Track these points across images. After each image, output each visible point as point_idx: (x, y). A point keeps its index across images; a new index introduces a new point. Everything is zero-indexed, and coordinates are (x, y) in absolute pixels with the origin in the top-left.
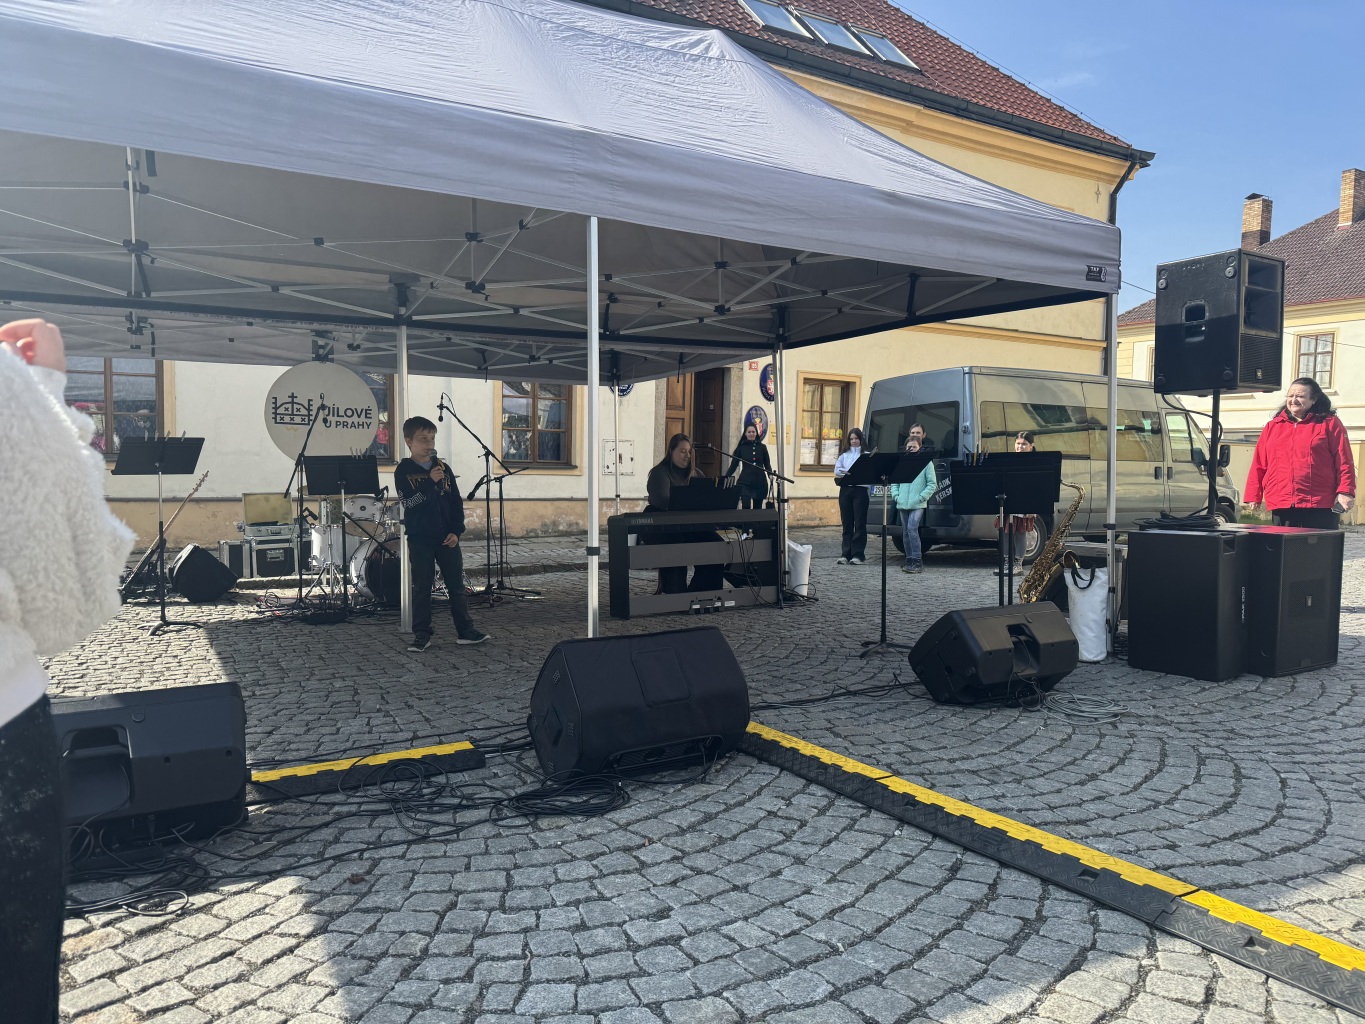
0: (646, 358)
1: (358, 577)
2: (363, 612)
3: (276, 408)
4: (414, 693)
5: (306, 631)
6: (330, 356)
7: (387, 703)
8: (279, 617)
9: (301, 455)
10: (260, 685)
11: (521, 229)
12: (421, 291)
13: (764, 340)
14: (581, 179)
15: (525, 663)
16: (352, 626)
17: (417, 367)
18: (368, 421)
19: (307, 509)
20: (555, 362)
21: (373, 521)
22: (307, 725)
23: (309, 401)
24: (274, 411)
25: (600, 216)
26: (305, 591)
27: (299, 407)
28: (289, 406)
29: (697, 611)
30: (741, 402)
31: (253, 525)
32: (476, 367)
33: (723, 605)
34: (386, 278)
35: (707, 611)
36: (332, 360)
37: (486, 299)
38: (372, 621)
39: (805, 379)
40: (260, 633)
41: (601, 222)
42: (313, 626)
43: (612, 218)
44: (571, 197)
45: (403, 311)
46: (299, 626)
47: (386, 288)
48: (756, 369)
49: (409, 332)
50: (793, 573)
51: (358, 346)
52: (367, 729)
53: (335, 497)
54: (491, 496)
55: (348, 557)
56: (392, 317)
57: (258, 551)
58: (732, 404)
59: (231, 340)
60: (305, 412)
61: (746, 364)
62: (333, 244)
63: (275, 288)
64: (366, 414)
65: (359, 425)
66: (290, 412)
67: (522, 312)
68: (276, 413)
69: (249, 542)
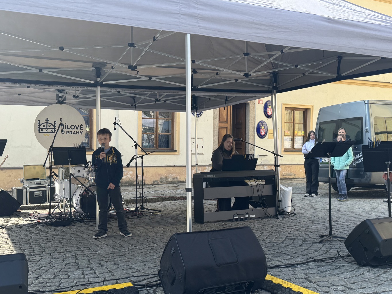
0: (209, 99)
1: (76, 204)
2: (79, 220)
3: (39, 125)
4: (104, 259)
5: (53, 230)
6: (64, 101)
7: (91, 264)
8: (40, 223)
9: (51, 147)
10: (32, 255)
11: (154, 40)
12: (107, 70)
13: (267, 89)
14: (182, 16)
15: (155, 245)
16: (74, 227)
17: (104, 105)
18: (81, 131)
19: (53, 172)
20: (167, 102)
21: (83, 177)
22: (54, 274)
23: (55, 122)
24: (38, 127)
25: (192, 33)
26: (52, 210)
27: (50, 125)
28: (46, 124)
29: (237, 220)
30: (254, 119)
31: (28, 180)
32: (131, 105)
33: (249, 217)
34: (91, 65)
35: (241, 220)
36: (65, 103)
37: (137, 73)
38: (82, 224)
39: (285, 107)
40: (31, 231)
41: (192, 36)
42: (56, 227)
43: (197, 34)
44: (178, 25)
45: (98, 79)
46: (49, 227)
47: (91, 69)
48: (262, 103)
49: (101, 89)
50: (283, 201)
51: (78, 96)
52: (82, 276)
53: (66, 166)
54: (138, 165)
55: (72, 194)
56: (93, 82)
57: (30, 192)
58: (250, 120)
59: (19, 94)
60: (53, 127)
61: (257, 101)
62: (68, 49)
63: (41, 70)
64: (80, 127)
65: (77, 133)
66: (46, 127)
67: (153, 79)
68: (39, 128)
69: (26, 188)
